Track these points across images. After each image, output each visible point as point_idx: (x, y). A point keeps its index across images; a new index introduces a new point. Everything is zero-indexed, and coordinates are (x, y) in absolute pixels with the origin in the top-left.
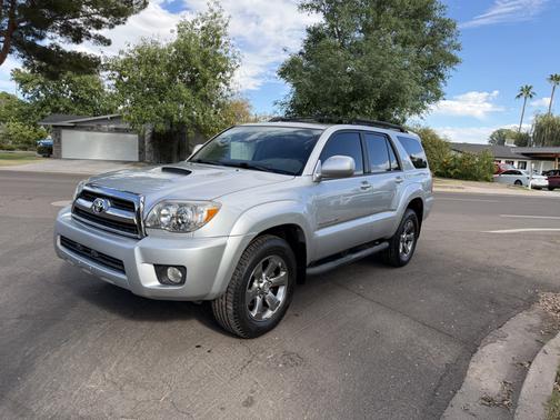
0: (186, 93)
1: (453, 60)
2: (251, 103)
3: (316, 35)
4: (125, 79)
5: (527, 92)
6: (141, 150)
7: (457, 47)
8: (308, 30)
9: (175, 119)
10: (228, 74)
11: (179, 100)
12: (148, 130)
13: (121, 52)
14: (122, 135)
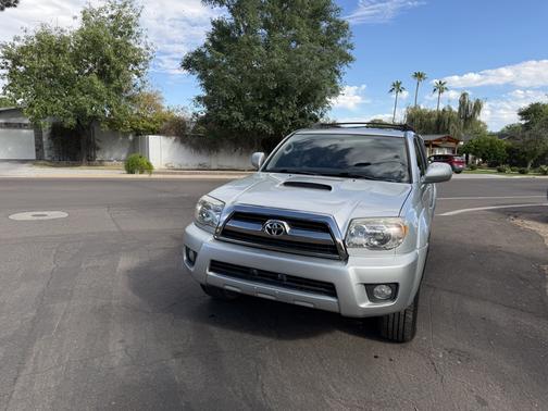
0: (99, 85)
1: (348, 58)
2: (163, 95)
3: (220, 30)
4: (22, 69)
5: (397, 87)
6: (39, 147)
7: (351, 47)
8: (213, 23)
9: (89, 113)
10: (141, 66)
11: (91, 92)
12: (46, 124)
13: (17, 39)
14: (15, 131)
